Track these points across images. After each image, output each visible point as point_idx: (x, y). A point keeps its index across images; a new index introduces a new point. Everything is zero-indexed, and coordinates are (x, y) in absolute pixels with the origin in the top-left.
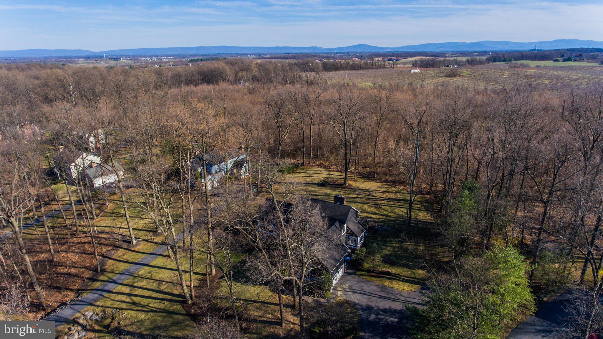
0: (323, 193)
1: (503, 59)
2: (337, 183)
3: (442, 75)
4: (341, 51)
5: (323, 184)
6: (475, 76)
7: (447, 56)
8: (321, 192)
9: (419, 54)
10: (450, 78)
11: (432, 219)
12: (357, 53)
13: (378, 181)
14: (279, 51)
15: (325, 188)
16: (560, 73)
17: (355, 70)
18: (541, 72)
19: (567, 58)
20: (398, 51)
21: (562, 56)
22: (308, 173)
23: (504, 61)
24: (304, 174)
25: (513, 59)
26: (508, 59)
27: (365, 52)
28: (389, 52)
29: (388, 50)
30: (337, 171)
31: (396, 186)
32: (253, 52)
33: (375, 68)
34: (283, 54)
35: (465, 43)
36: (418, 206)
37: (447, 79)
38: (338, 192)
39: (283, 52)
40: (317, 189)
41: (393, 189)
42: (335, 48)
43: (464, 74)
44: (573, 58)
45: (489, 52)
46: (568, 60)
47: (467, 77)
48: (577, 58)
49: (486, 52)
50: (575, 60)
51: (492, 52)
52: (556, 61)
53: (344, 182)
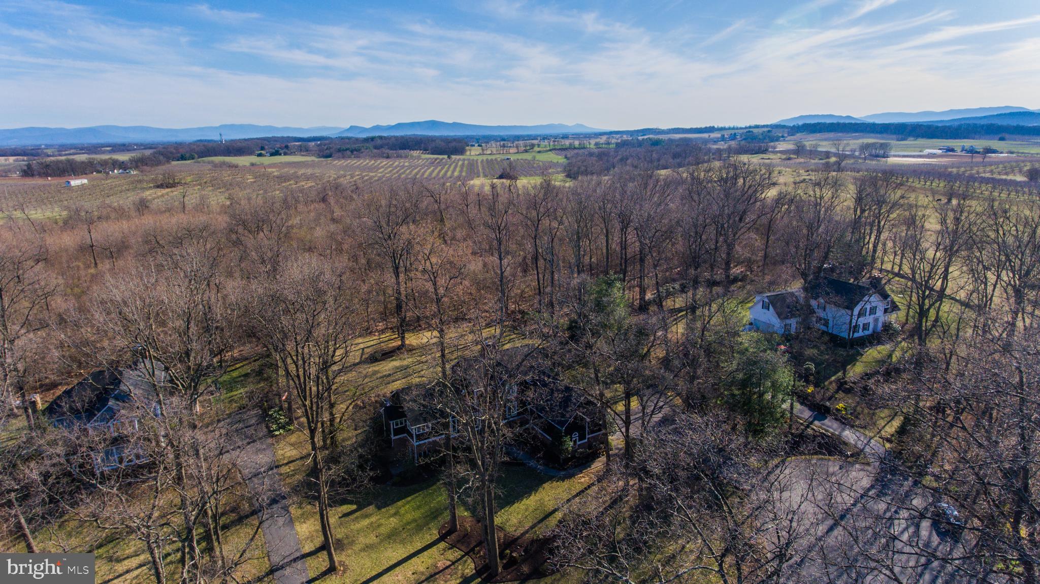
0: (393, 369)
1: (179, 155)
2: (388, 350)
5: (371, 359)
8: (387, 368)
10: (169, 190)
15: (383, 362)
19: (272, 150)
23: (182, 158)
25: (196, 156)
38: (411, 359)
44: (282, 151)
45: (130, 145)
46: (276, 153)
47: (194, 185)
48: (285, 150)
49: (124, 145)
50: (285, 154)
51: (136, 145)
52: (260, 155)
53: (400, 343)
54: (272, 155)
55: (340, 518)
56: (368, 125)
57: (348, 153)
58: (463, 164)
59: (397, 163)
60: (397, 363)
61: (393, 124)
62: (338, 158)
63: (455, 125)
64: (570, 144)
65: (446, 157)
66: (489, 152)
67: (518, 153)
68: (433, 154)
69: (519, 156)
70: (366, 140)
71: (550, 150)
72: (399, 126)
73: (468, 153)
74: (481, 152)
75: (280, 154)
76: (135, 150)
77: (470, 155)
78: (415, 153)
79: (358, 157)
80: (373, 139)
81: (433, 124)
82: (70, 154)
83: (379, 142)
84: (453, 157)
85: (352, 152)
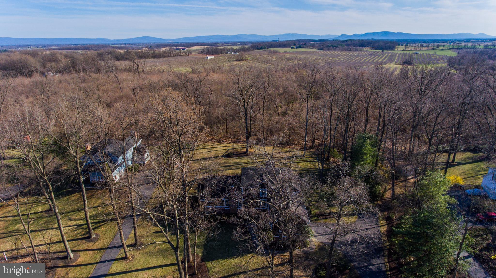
0: (234, 163)
1: (260, 47)
2: (239, 153)
3: (232, 60)
4: (128, 42)
5: (228, 156)
6: (255, 60)
7: (219, 45)
8: (231, 162)
9: (198, 44)
10: (239, 62)
11: (327, 166)
12: (144, 43)
13: (269, 145)
14: (65, 43)
15: (232, 158)
16: (304, 56)
17: (157, 58)
18: (294, 56)
19: (298, 46)
20: (178, 42)
21: (295, 45)
22: (207, 148)
23: (261, 48)
24: (205, 150)
25: (266, 47)
26: (263, 47)
27: (151, 43)
28: (171, 43)
29: (170, 41)
30: (230, 143)
31: (285, 146)
32: (35, 43)
33: (173, 56)
34: (71, 45)
35: (227, 35)
36: (311, 159)
37: (237, 62)
38: (246, 160)
39: (68, 43)
40: (226, 161)
41: (285, 149)
42: (122, 40)
43: (248, 59)
44: (302, 46)
45: (247, 42)
46: (299, 47)
47: (250, 61)
48: (304, 46)
49: (245, 42)
50: (303, 48)
51: (249, 42)
52: (292, 48)
53: (245, 150)
54: (298, 48)
55: (153, 233)
56: (350, 34)
57: (331, 47)
58: (387, 56)
59: (351, 54)
60: (237, 161)
61: (364, 33)
62: (326, 50)
63: (399, 34)
64: (465, 46)
65: (381, 51)
66: (409, 49)
67: (428, 50)
68: (376, 49)
69: (428, 52)
70: (344, 41)
71: (450, 49)
72: (367, 34)
73: (396, 49)
74: (404, 49)
75: (301, 48)
76: (248, 44)
77: (398, 50)
78: (365, 49)
79: (335, 50)
80: (347, 41)
81: (386, 33)
82: (225, 46)
83: (349, 42)
84: (385, 51)
85: (333, 47)
